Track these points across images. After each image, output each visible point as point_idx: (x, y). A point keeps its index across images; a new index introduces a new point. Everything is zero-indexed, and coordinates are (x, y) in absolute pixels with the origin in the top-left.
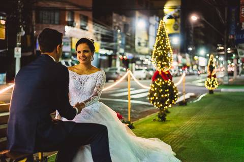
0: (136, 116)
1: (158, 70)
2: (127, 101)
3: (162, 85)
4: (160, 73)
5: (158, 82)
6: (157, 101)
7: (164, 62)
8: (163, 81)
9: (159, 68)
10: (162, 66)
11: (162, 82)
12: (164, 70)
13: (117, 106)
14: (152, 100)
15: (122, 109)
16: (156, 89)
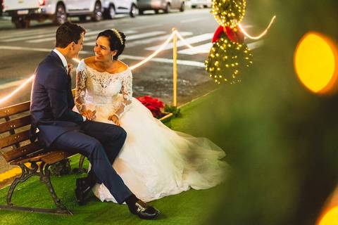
0: (189, 92)
1: (223, 25)
2: (171, 61)
3: (227, 48)
4: (225, 30)
5: (222, 43)
6: (219, 73)
7: (230, 12)
8: (229, 42)
9: (224, 21)
10: (228, 19)
11: (227, 44)
12: (231, 24)
13: (159, 74)
14: (212, 72)
15: (166, 80)
16: (217, 55)
